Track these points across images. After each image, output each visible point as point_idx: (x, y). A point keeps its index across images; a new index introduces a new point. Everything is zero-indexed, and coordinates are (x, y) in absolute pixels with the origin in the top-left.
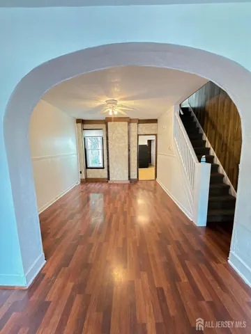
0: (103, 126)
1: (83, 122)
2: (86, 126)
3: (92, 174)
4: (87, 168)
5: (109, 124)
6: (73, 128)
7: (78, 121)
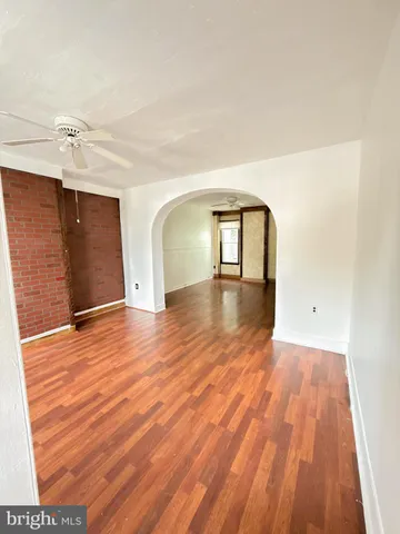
0: (238, 217)
1: (218, 214)
2: (223, 218)
3: (226, 270)
4: (221, 262)
5: (245, 214)
6: (209, 221)
7: (215, 213)
